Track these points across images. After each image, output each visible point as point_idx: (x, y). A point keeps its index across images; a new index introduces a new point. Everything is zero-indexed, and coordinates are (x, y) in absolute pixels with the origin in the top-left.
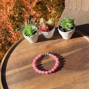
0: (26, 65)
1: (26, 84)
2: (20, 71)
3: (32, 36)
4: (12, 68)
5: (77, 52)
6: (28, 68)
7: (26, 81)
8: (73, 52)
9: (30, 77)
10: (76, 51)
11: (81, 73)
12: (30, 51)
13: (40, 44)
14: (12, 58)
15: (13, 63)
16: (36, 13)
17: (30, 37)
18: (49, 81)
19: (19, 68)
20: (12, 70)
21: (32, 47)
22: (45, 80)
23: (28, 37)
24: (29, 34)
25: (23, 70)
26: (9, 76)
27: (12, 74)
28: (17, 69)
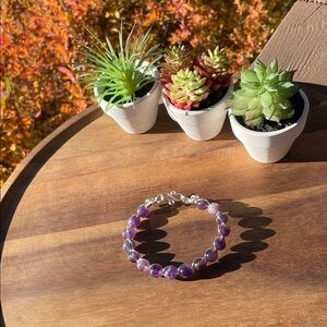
0: (89, 224)
1: (71, 306)
2: (62, 248)
3: (132, 103)
4: (31, 229)
5: (312, 199)
6: (93, 237)
7: (78, 292)
8: (297, 194)
9: (93, 278)
10: (308, 190)
11: (315, 297)
12: (119, 167)
13: (161, 141)
14: (41, 185)
15: (39, 206)
16: (191, 9)
17: (124, 105)
18: (168, 308)
19: (57, 234)
20: (30, 235)
21: (129, 152)
22: (153, 299)
23: (115, 106)
24: (117, 94)
25: (73, 245)
26: (13, 258)
27: (27, 255)
28: (49, 235)
